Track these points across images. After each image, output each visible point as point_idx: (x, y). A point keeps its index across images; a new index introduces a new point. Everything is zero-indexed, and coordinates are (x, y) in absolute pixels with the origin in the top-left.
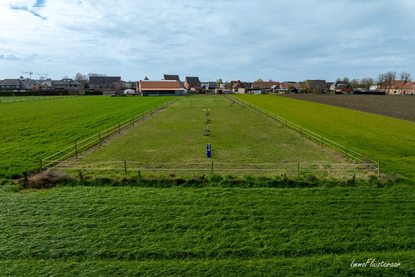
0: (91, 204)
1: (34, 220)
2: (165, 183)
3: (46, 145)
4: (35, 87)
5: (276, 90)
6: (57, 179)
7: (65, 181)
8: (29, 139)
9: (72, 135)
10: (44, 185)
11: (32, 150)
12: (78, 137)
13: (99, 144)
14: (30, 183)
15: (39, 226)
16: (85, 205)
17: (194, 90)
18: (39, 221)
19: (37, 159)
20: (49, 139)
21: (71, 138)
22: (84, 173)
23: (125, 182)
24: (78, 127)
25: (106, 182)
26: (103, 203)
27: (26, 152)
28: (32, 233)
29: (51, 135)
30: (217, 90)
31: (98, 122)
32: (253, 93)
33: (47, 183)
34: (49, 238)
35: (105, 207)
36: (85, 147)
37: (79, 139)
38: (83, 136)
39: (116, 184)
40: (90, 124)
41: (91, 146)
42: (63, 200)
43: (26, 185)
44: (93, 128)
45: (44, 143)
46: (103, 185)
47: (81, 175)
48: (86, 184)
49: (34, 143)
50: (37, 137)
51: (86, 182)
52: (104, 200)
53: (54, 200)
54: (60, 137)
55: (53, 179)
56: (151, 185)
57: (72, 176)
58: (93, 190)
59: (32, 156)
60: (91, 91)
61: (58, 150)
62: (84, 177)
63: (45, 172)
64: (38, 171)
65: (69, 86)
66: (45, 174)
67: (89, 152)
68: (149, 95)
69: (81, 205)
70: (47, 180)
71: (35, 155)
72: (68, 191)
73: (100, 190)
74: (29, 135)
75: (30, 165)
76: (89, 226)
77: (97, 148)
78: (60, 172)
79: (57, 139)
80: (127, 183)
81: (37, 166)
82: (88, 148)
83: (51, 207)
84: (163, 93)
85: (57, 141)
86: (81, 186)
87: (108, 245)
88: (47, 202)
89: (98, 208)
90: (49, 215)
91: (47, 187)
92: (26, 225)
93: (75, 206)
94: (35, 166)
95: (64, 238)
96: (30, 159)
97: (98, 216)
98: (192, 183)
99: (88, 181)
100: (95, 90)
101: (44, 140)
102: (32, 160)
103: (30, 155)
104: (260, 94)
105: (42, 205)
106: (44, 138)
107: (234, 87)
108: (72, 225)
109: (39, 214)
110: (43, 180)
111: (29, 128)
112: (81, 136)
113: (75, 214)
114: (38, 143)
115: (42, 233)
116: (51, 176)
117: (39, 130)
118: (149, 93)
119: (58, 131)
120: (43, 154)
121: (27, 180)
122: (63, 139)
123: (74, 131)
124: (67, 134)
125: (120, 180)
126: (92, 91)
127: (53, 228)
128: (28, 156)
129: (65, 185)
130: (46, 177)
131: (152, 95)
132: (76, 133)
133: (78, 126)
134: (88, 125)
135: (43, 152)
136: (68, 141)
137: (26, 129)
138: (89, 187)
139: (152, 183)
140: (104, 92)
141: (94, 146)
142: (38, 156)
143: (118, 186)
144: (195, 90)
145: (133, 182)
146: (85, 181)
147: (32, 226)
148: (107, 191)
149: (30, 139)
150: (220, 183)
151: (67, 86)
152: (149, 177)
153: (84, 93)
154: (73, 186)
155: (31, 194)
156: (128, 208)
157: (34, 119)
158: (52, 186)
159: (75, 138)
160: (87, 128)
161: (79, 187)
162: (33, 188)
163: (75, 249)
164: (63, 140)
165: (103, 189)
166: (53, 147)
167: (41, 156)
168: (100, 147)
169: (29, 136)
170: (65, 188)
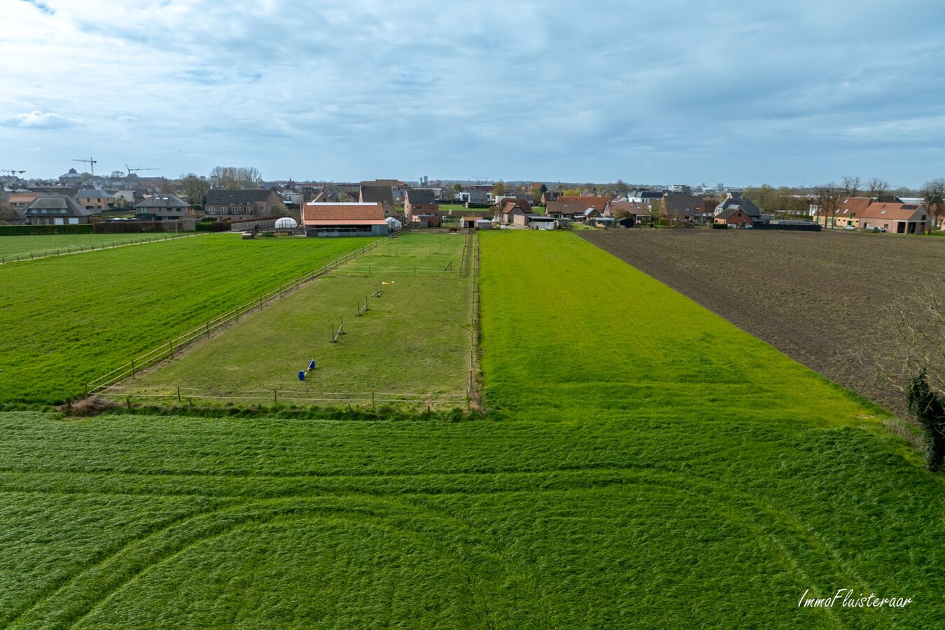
0: (131, 432)
1: (75, 446)
2: (217, 413)
3: (99, 358)
4: (99, 204)
5: (591, 219)
6: (102, 406)
7: (111, 409)
8: (76, 349)
9: (138, 341)
10: (88, 412)
11: (80, 367)
12: (145, 345)
13: (171, 357)
14: (74, 410)
15: (79, 450)
16: (125, 433)
17: (417, 221)
18: (79, 446)
19: (83, 380)
20: (103, 349)
21: (135, 347)
22: (131, 400)
23: (175, 411)
24: (151, 325)
25: (155, 410)
26: (143, 432)
27: (71, 370)
28: (73, 456)
29: (108, 340)
30: (465, 221)
31: (184, 315)
32: (537, 228)
33: (91, 411)
34: (86, 459)
35: (143, 435)
36: (150, 362)
37: (146, 347)
38: (152, 343)
39: (165, 413)
40: (171, 318)
41: (160, 359)
42: (105, 429)
43: (69, 413)
44: (172, 326)
45: (96, 355)
46: (150, 414)
47: (129, 403)
48: (134, 412)
49: (83, 355)
50: (88, 345)
51: (134, 410)
52: (145, 429)
53: (96, 429)
54: (119, 344)
55: (99, 406)
56: (202, 415)
57: (120, 403)
58: (138, 418)
59: (78, 376)
60: (206, 223)
61: (112, 367)
62: (132, 405)
63: (89, 398)
64: (83, 396)
65: (166, 209)
66: (89, 401)
67: (153, 370)
68: (320, 234)
69: (121, 433)
70: (92, 407)
71: (82, 375)
72: (112, 420)
73: (145, 419)
74: (77, 340)
75: (75, 388)
76: (122, 451)
77: (166, 363)
78: (107, 399)
79: (115, 347)
80: (178, 411)
81: (81, 390)
82: (155, 363)
83: (92, 435)
84: (348, 231)
85: (115, 351)
86: (127, 415)
87: (134, 464)
88: (88, 430)
89: (136, 436)
90: (89, 441)
91: (92, 415)
92: (68, 449)
93: (115, 434)
94: (80, 390)
95: (98, 459)
96: (76, 380)
97: (134, 443)
98: (248, 413)
99: (136, 408)
100: (216, 219)
101: (97, 350)
102: (78, 382)
103: (76, 374)
104: (550, 230)
105: (84, 433)
106: (98, 345)
107: (508, 212)
108: (108, 450)
109: (80, 440)
110: (88, 407)
111: (79, 326)
112: (150, 342)
113: (112, 441)
114: (88, 355)
115: (81, 455)
116: (96, 402)
117: (92, 330)
118: (319, 231)
119: (119, 332)
120: (93, 373)
121: (70, 407)
122: (124, 347)
123: (142, 334)
124: (131, 340)
125: (170, 409)
126: (210, 223)
127: (89, 452)
128: (73, 376)
129: (110, 413)
130: (91, 404)
131: (325, 234)
132: (145, 337)
133: (151, 322)
134: (166, 321)
135: (92, 371)
136: (130, 351)
137: (74, 328)
138: (135, 416)
139: (203, 413)
140: (233, 225)
141: (164, 359)
142: (85, 376)
143: (166, 415)
144: (420, 221)
145: (183, 412)
146: (132, 409)
147: (72, 450)
148: (152, 421)
149: (78, 348)
150: (277, 414)
151: (162, 209)
152: (226, 406)
153: (194, 228)
154: (119, 414)
155: (73, 422)
156: (165, 437)
157: (88, 305)
158: (96, 415)
159: (141, 347)
160: (164, 328)
161: (125, 415)
162: (77, 416)
163: (106, 467)
164: (124, 350)
165: (148, 418)
166: (107, 361)
167: (90, 376)
168: (171, 361)
169: (77, 343)
170: (111, 416)
